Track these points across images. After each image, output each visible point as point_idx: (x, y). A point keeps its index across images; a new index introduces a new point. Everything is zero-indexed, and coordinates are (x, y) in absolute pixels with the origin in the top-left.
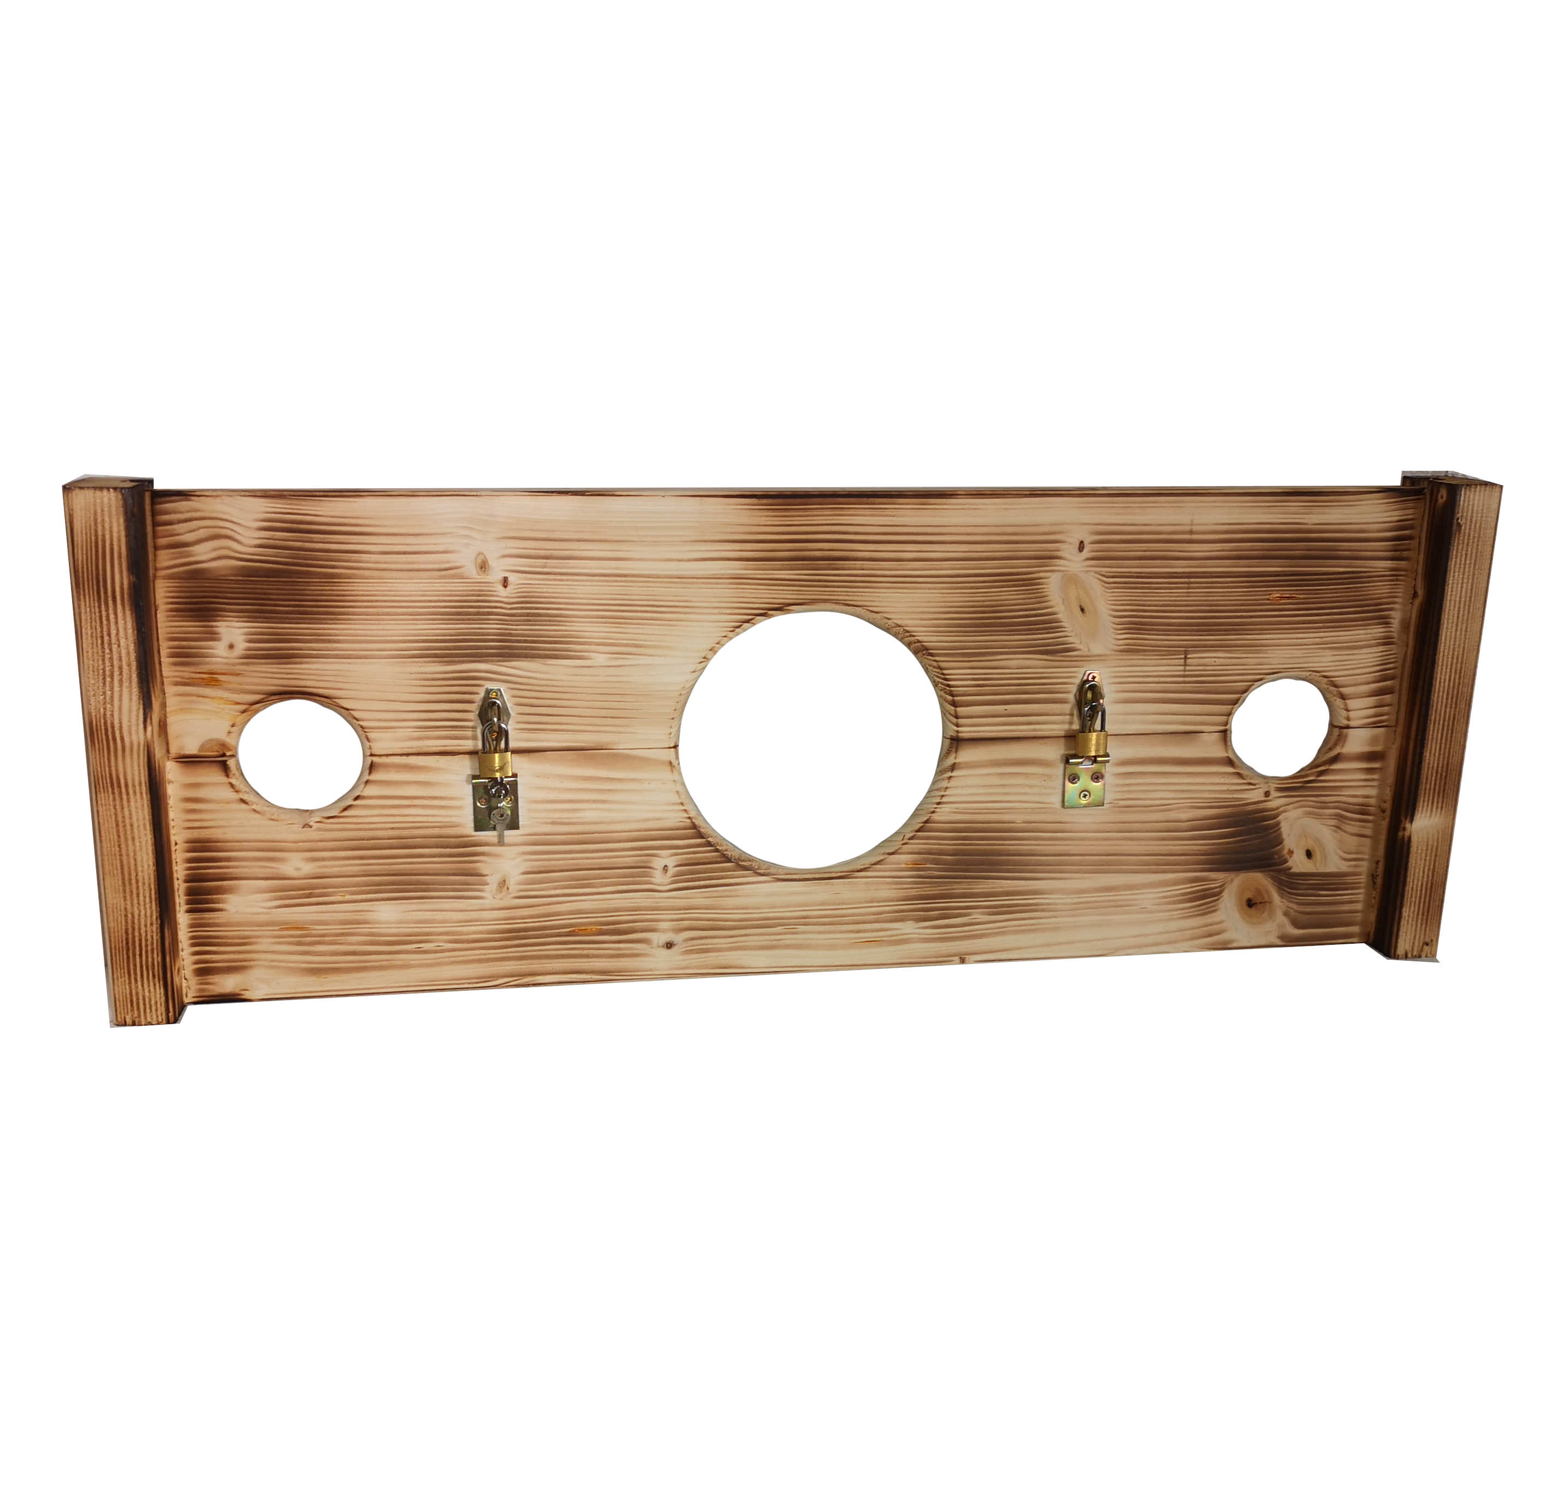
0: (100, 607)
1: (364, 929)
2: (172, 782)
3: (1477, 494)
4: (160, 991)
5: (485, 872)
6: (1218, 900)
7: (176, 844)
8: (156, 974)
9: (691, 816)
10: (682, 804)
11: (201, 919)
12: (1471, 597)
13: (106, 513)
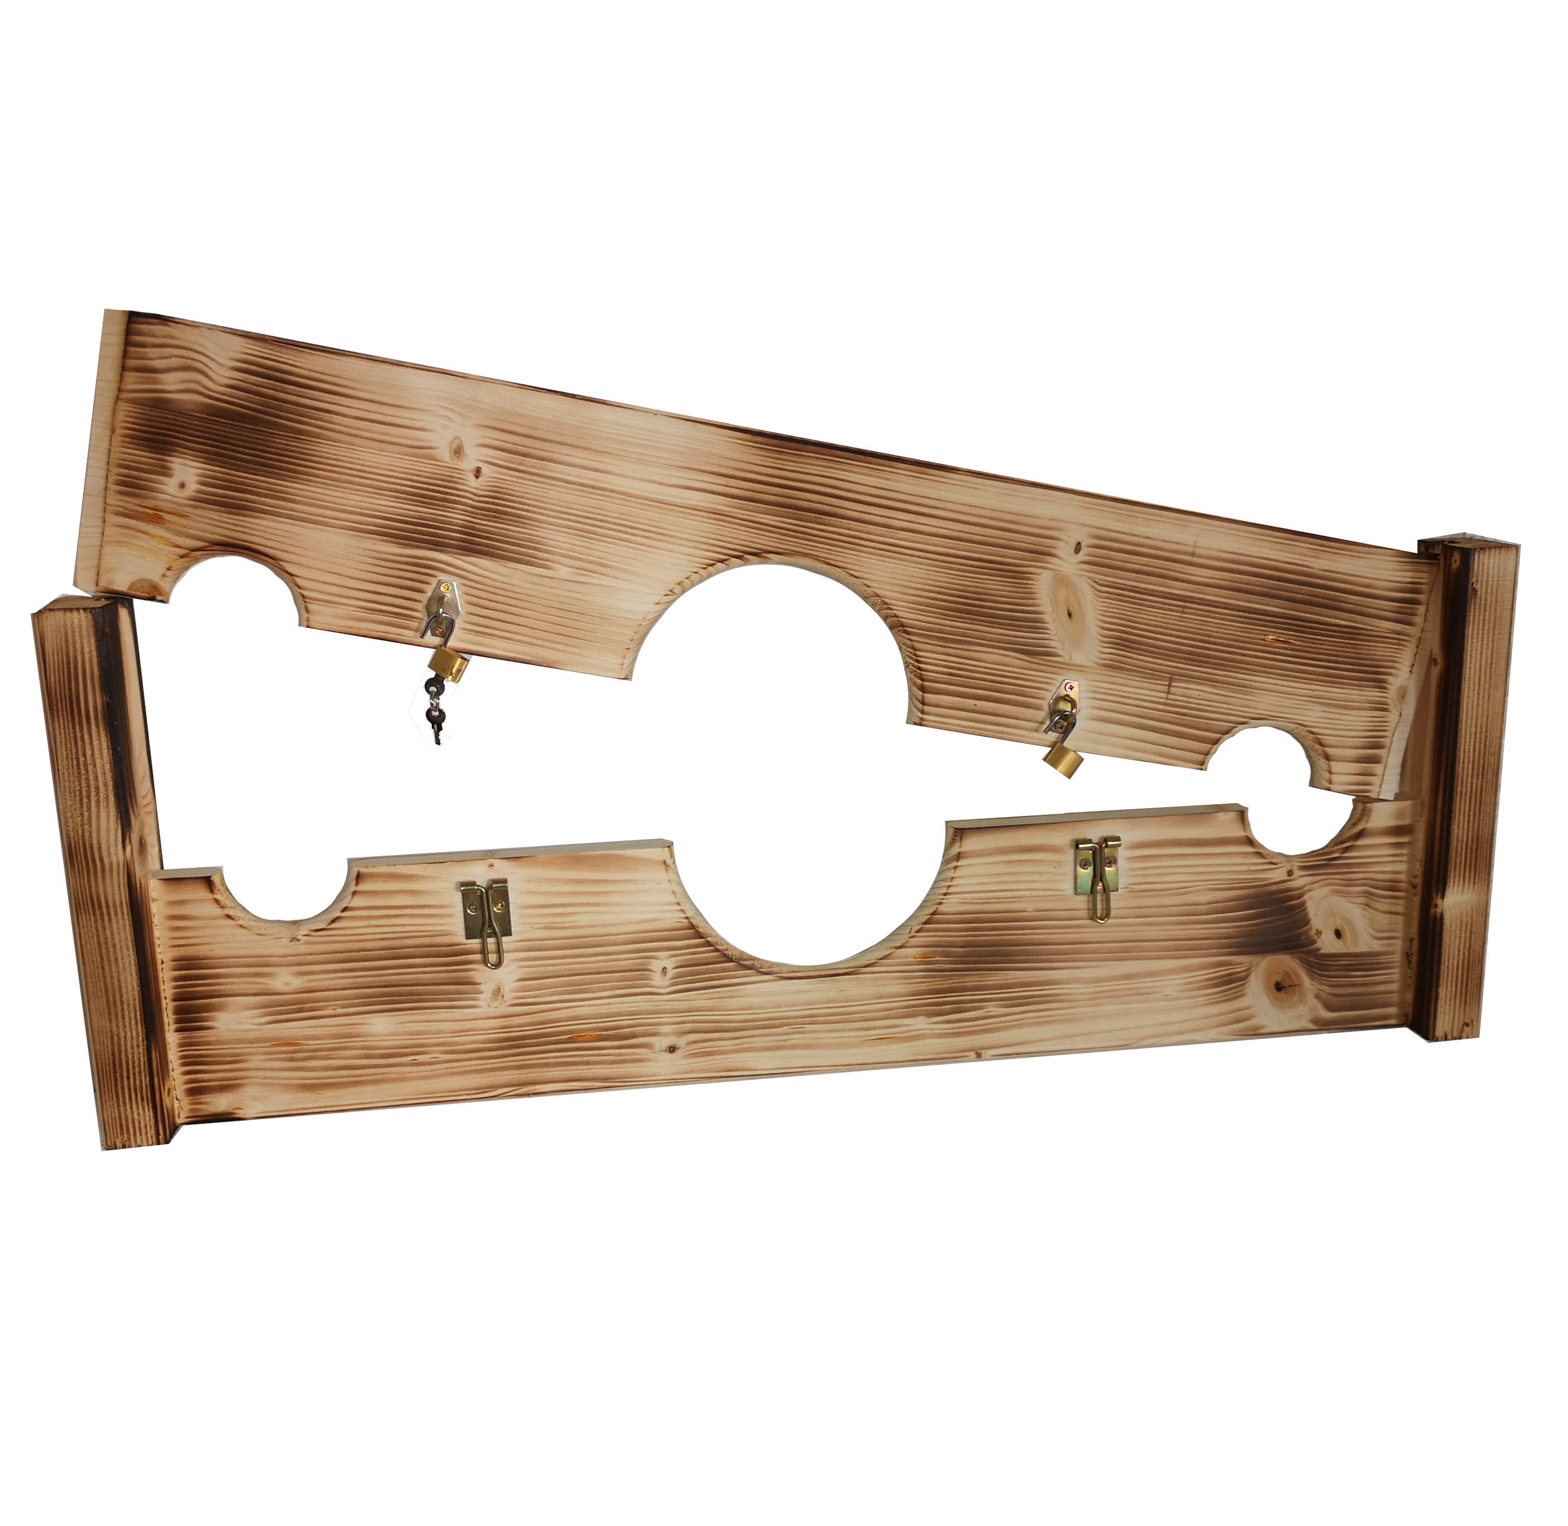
0: (74, 728)
1: (357, 1042)
2: (157, 900)
3: (1492, 557)
4: (149, 1113)
5: (479, 981)
6: (1245, 984)
7: (163, 963)
8: (145, 1096)
9: (688, 916)
10: (678, 904)
11: (190, 1038)
12: (1491, 664)
13: (77, 634)
